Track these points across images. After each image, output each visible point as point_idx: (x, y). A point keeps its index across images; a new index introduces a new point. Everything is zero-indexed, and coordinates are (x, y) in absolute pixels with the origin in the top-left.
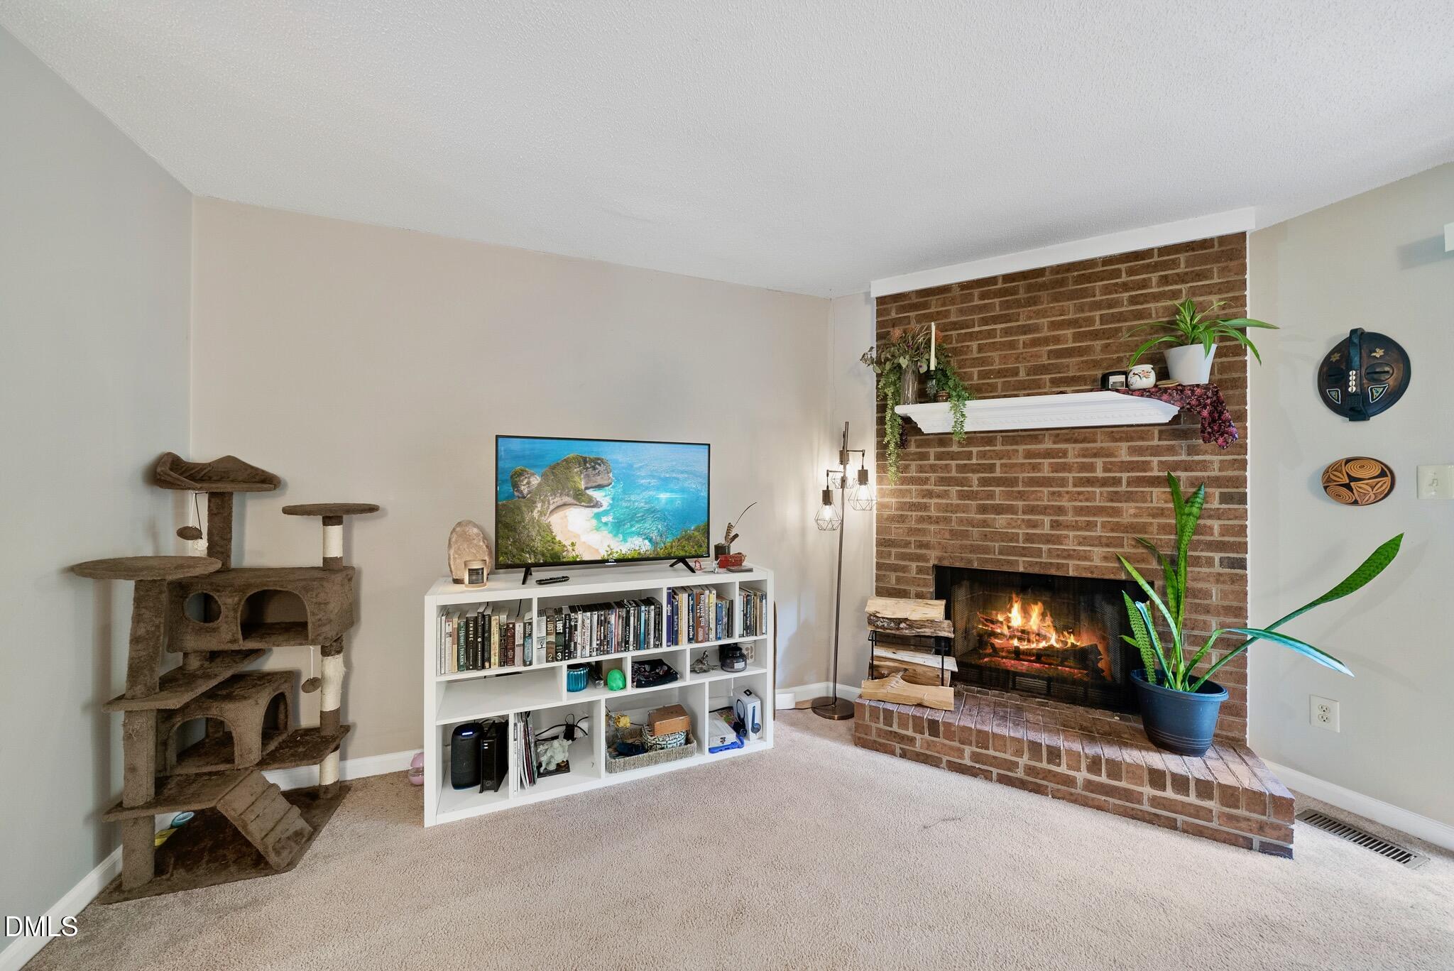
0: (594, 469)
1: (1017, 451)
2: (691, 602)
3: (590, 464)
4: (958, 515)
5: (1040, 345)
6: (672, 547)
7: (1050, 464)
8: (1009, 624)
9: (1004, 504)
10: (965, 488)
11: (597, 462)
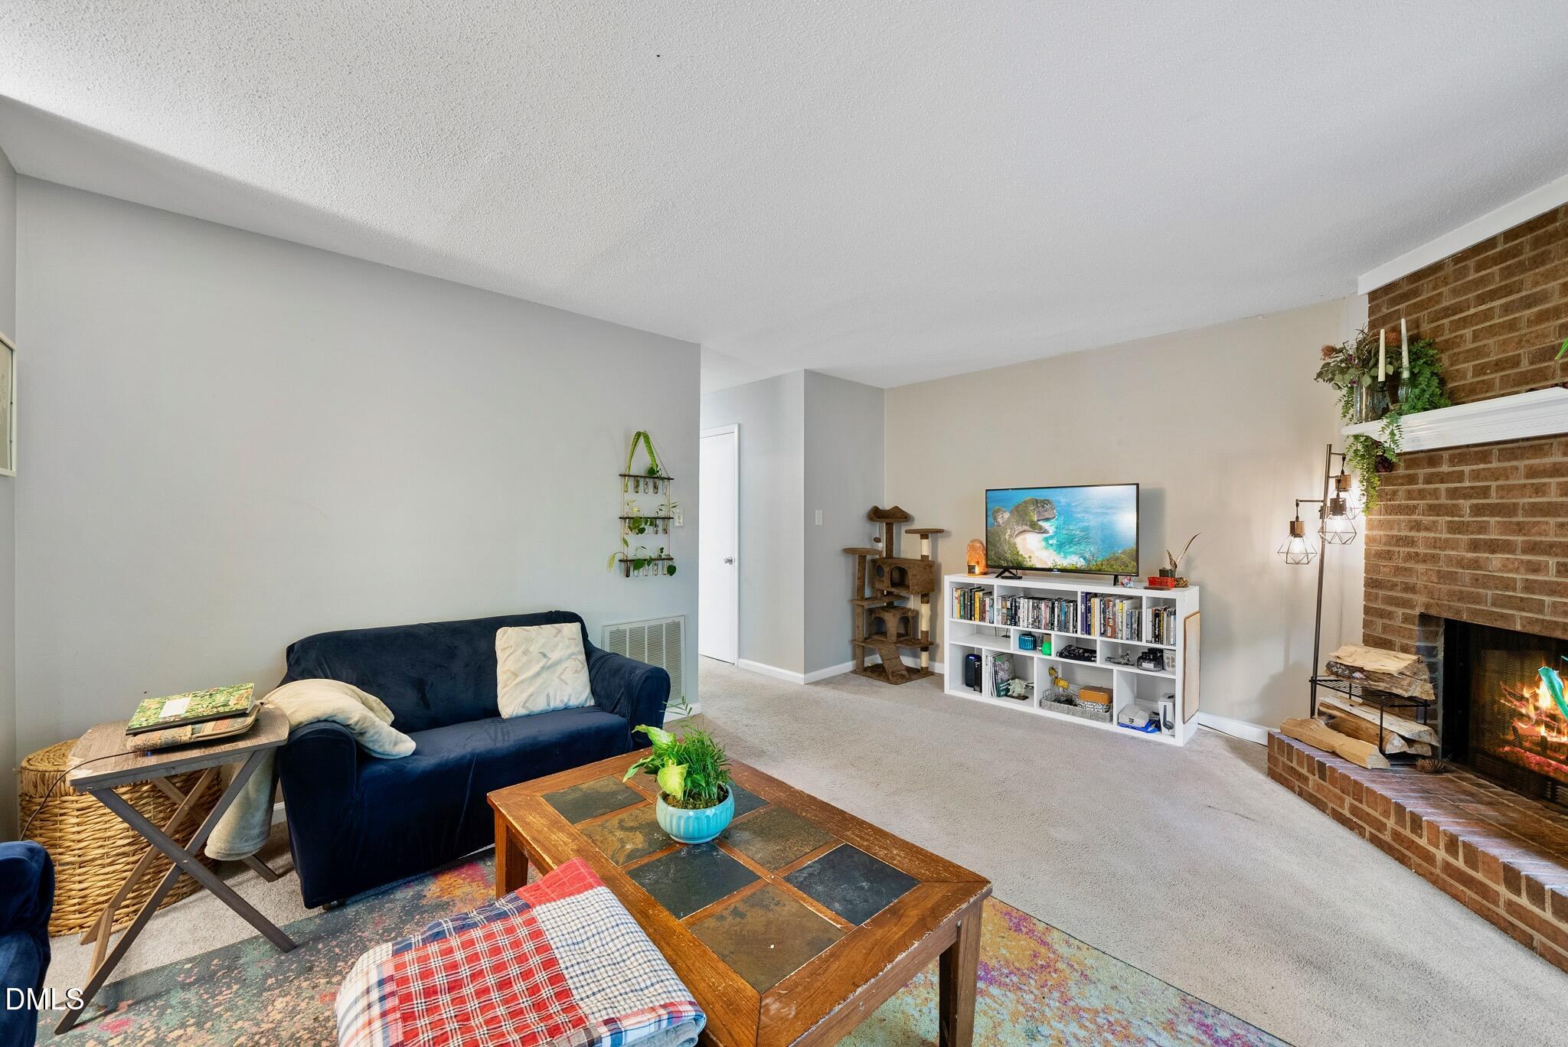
0: (1043, 507)
1: (1517, 468)
2: (1102, 606)
3: (1041, 504)
4: (1448, 552)
5: (1548, 319)
6: (1102, 565)
7: (1559, 484)
8: (1536, 704)
9: (1499, 540)
10: (1456, 519)
11: (1046, 502)
